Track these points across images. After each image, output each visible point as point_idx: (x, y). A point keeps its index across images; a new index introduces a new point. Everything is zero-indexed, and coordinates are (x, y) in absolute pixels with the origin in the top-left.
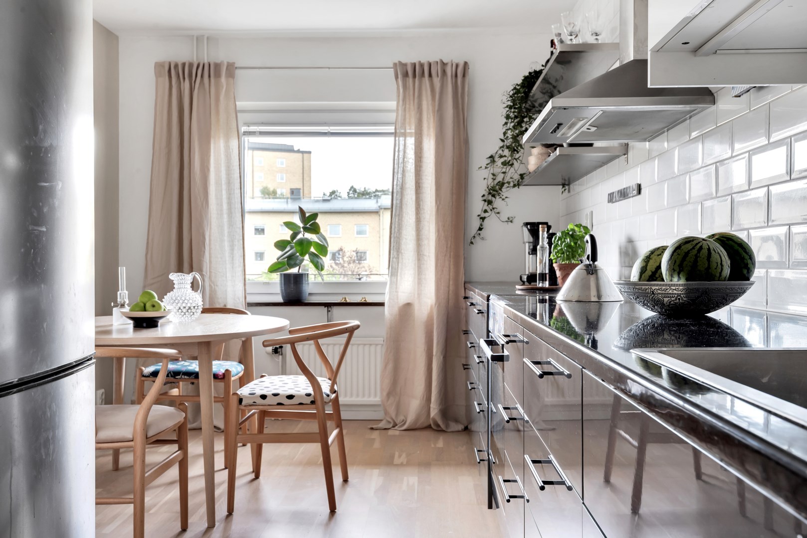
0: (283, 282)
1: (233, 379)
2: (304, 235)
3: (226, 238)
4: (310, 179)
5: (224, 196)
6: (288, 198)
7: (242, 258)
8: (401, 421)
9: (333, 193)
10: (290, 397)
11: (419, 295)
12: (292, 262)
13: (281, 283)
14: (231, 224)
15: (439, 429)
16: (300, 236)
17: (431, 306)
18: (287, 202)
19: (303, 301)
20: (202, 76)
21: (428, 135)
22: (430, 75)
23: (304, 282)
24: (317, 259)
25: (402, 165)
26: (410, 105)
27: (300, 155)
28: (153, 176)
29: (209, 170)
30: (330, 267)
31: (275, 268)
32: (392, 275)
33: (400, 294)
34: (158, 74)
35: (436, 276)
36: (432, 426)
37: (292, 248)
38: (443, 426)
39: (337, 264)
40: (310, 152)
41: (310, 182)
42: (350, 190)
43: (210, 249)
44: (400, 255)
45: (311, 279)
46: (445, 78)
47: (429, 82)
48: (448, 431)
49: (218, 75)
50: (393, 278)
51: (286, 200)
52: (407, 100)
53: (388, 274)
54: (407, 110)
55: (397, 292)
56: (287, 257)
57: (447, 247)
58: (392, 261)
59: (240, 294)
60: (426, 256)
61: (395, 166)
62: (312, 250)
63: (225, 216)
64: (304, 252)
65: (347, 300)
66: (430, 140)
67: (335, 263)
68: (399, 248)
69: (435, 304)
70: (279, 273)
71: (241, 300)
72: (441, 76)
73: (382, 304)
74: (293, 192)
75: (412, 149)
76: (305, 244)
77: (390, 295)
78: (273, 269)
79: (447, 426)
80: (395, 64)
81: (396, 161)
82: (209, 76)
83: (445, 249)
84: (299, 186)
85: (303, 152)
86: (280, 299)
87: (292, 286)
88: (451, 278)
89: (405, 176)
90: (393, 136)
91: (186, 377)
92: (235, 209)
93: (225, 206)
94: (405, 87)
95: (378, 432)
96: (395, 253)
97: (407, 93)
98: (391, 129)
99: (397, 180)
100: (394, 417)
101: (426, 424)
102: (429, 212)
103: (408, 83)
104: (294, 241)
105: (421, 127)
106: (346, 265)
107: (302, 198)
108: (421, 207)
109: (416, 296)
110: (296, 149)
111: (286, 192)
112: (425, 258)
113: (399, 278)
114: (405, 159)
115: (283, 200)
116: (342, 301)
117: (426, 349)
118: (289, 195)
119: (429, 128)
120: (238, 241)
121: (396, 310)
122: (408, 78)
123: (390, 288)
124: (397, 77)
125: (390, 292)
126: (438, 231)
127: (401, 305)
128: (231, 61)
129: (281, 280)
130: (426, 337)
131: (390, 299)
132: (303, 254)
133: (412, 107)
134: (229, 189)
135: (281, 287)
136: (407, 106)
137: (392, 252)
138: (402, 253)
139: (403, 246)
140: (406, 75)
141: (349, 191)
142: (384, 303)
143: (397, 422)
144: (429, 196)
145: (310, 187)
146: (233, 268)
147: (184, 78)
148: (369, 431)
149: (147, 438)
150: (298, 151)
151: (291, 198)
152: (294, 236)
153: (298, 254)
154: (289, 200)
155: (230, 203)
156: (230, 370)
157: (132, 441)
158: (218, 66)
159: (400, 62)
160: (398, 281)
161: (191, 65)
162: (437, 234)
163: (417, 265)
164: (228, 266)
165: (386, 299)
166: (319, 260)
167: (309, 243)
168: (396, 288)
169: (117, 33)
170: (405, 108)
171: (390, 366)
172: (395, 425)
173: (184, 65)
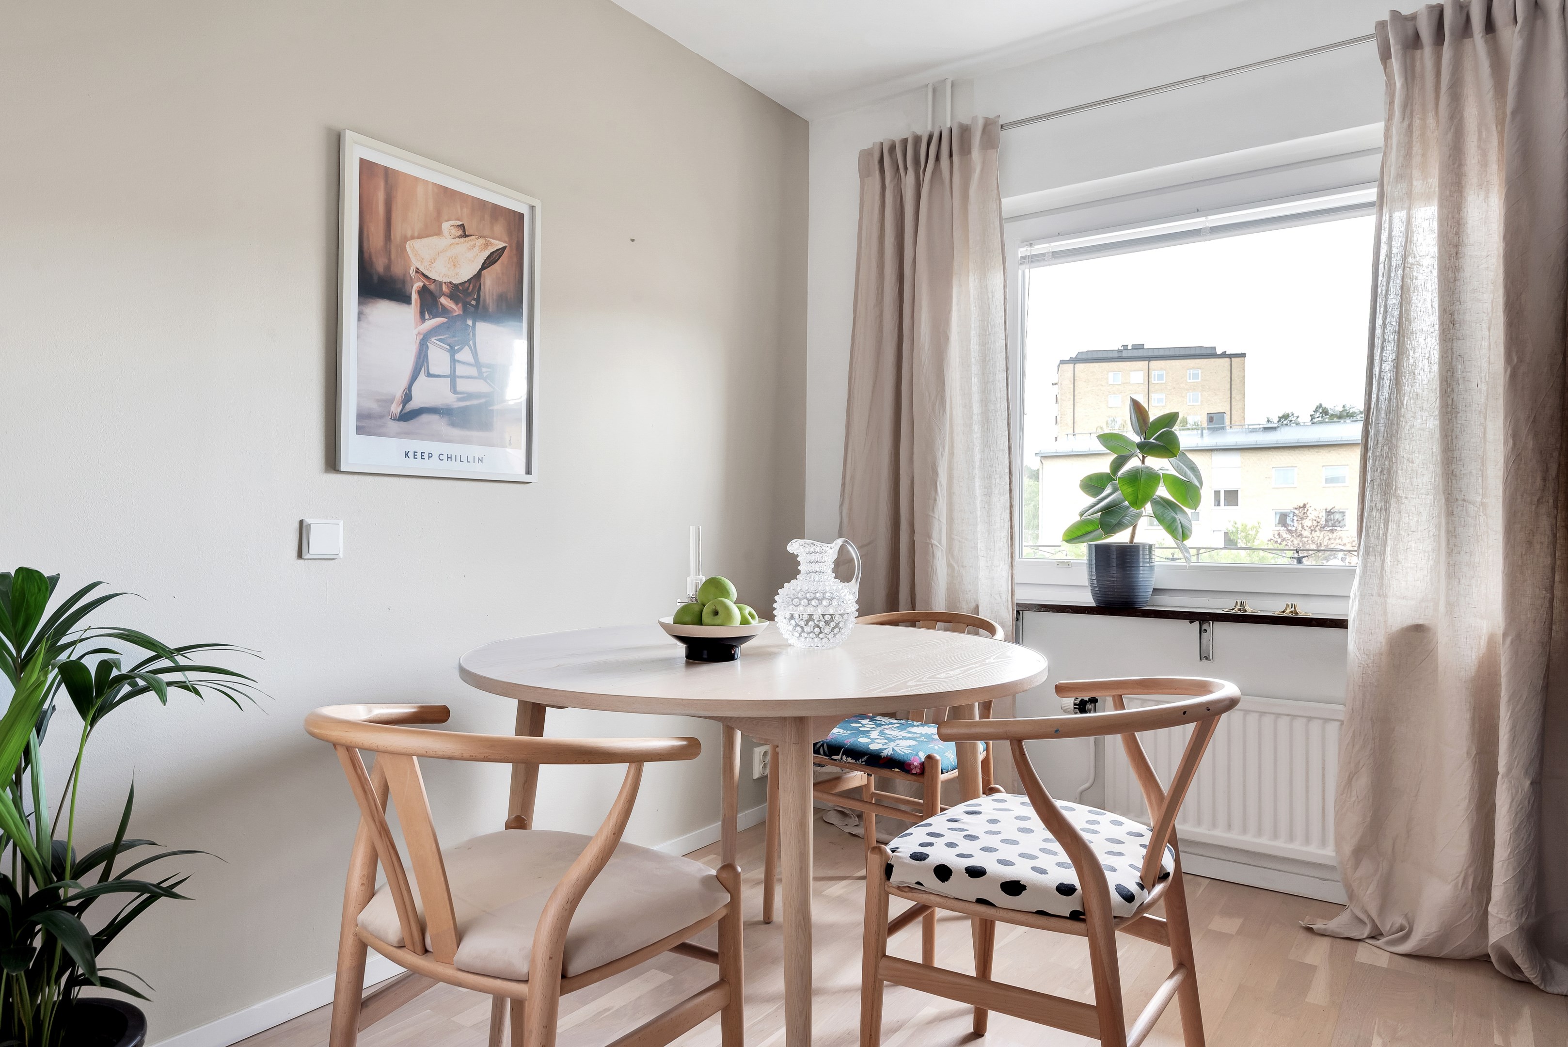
0: (1094, 562)
1: (943, 777)
2: (1143, 462)
3: (977, 472)
4: (1244, 397)
5: (975, 388)
6: (1203, 429)
7: (1008, 511)
8: (1394, 929)
9: (1286, 417)
10: (1013, 888)
11: (1451, 606)
12: (1114, 521)
13: (1090, 564)
14: (988, 443)
15: (1518, 977)
16: (1134, 463)
17: (1491, 641)
18: (1202, 435)
19: (1137, 606)
20: (937, 158)
21: (1480, 186)
22: (1490, 26)
23: (1141, 565)
24: (1173, 514)
25: (1400, 272)
26: (1423, 119)
27: (1228, 360)
28: (854, 361)
29: (947, 338)
30: (1276, 536)
31: (1080, 533)
32: (1367, 553)
33: (1391, 601)
34: (864, 173)
35: (1506, 557)
36: (1493, 959)
37: (1115, 490)
38: (1529, 973)
39: (1290, 532)
40: (1243, 355)
41: (1244, 401)
42: (1316, 411)
43: (950, 494)
44: (1393, 501)
45: (1159, 557)
46: (1539, 22)
47: (1486, 42)
48: (1549, 989)
49: (966, 149)
50: (1371, 559)
51: (1199, 432)
52: (1417, 108)
53: (1358, 551)
54: (1417, 133)
55: (1383, 595)
56: (1101, 510)
57: (1544, 479)
58: (1369, 515)
59: (1003, 585)
60: (1473, 503)
61: (1380, 278)
62: (1162, 491)
63: (976, 427)
64: (1140, 497)
65: (1247, 608)
66: (1487, 197)
67: (1288, 530)
68: (1389, 485)
69: (1505, 635)
70: (1085, 544)
71: (1004, 597)
72: (1526, 19)
73: (1340, 624)
74: (1211, 418)
75: (1432, 231)
76: (1142, 480)
77: (1360, 604)
78: (1074, 536)
79: (1546, 974)
80: (1382, 25)
81: (1381, 266)
82: (951, 155)
83: (1539, 481)
84: (1223, 407)
85: (1231, 356)
86: (1087, 599)
87: (1114, 571)
88: (1558, 563)
89: (1409, 303)
90: (1374, 210)
91: (849, 759)
92: (996, 411)
93: (976, 408)
94: (1410, 74)
95: (1325, 943)
96: (1377, 498)
97: (1416, 90)
98: (1370, 194)
99: (1386, 311)
100: (1374, 915)
101: (1471, 952)
102: (1484, 387)
103: (1418, 64)
104: (1119, 474)
105: (1460, 166)
106: (1306, 533)
107: (1228, 428)
108: (1459, 374)
109: (1442, 608)
110: (1219, 352)
111: (1203, 420)
112: (1472, 509)
113: (1388, 560)
114: (1410, 260)
115: (1195, 432)
116: (1233, 612)
117: (1474, 752)
118: (1205, 425)
119: (1484, 164)
120: (1001, 477)
121: (1379, 641)
122: (1419, 52)
123: (1363, 584)
124: (1385, 55)
125: (1362, 596)
126: (1514, 435)
127: (1394, 629)
128: (991, 116)
129: (1090, 560)
130: (1473, 719)
131: (1360, 611)
132: (1138, 502)
133: (1431, 121)
134: (983, 374)
135: (1091, 575)
136: (1417, 123)
137: (1368, 493)
138: (1398, 498)
139: (1402, 479)
140: (1413, 42)
141: (1313, 413)
142: (1347, 621)
143: (1385, 928)
144: (1485, 344)
145: (1243, 409)
146: (989, 531)
147: (906, 168)
148: (1303, 935)
149: (564, 976)
150: (1224, 355)
151: (1208, 429)
152: (1117, 465)
153: (1126, 503)
154: (1205, 432)
155: (985, 402)
156: (938, 757)
157: (527, 981)
158: (965, 131)
159: (1395, 14)
160: (1387, 569)
161: (917, 140)
162: (1511, 443)
163: (1443, 529)
164: (981, 528)
165: (1351, 611)
166: (1179, 517)
167: (1153, 477)
168: (1381, 585)
169: (805, 115)
170: (1410, 125)
171: (1363, 782)
172: (1376, 935)
173: (905, 142)
